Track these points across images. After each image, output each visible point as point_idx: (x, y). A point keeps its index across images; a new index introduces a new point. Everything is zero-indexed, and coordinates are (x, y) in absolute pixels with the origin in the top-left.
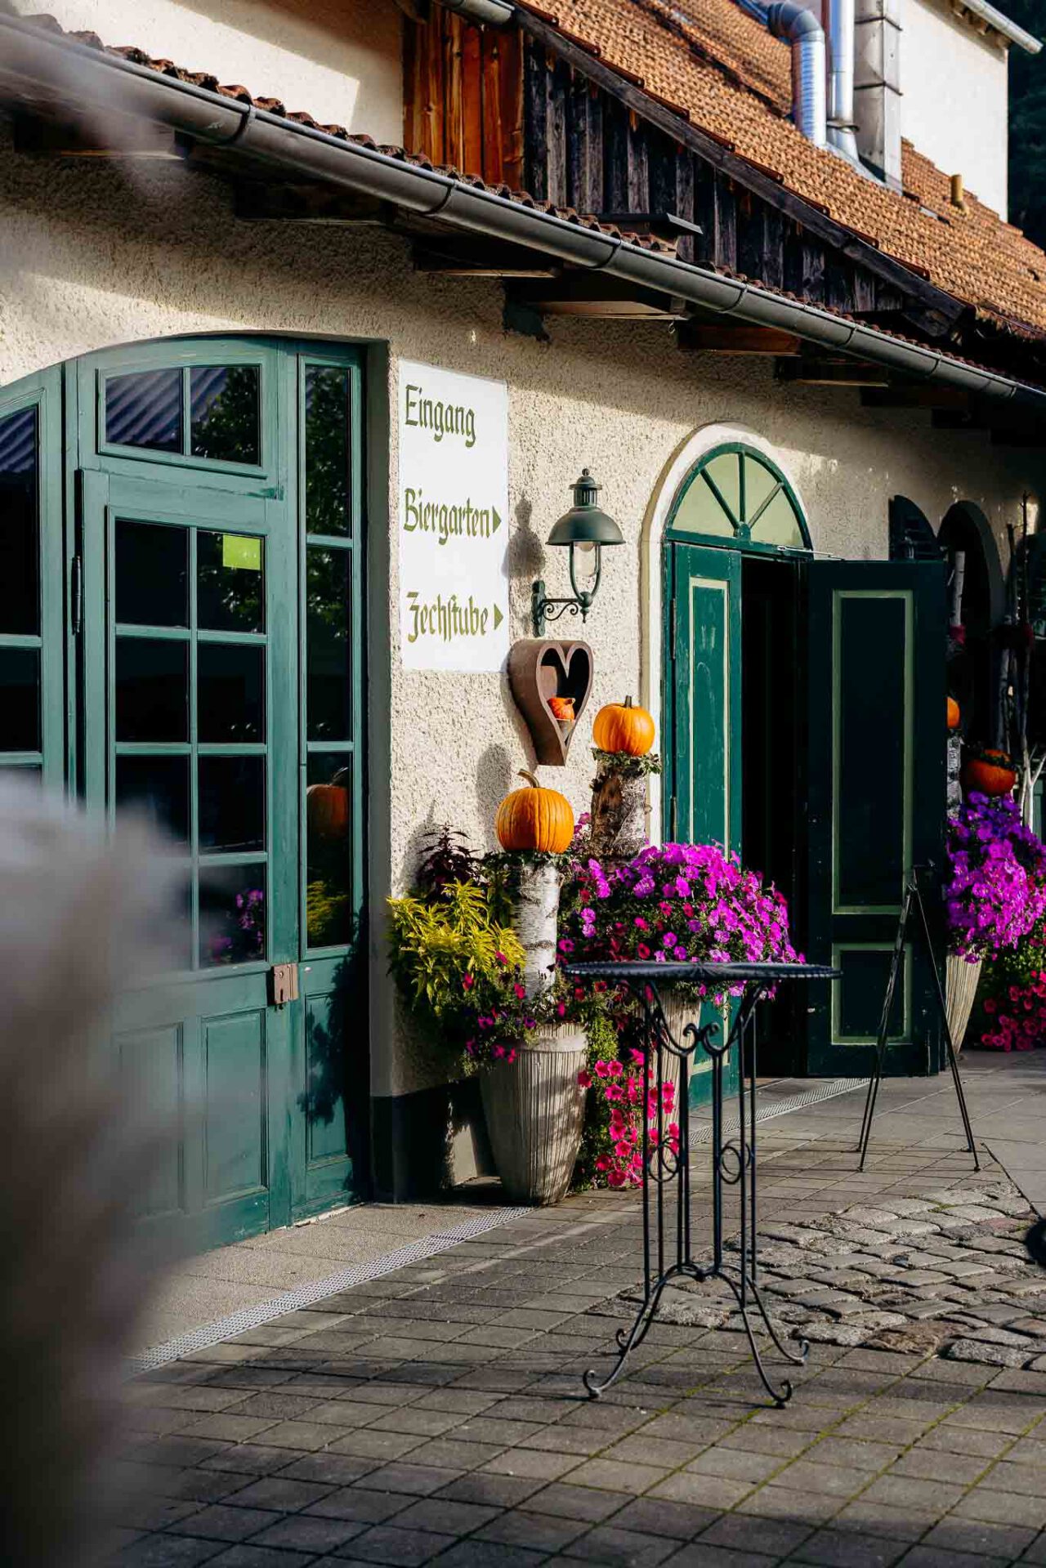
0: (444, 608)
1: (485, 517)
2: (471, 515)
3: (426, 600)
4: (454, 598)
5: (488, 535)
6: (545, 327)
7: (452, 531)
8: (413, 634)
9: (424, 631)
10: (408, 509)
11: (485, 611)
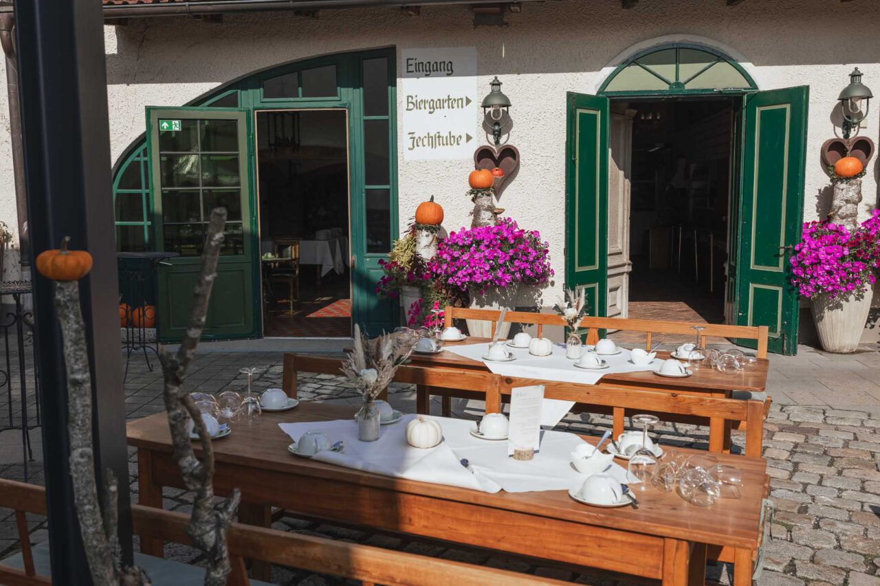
0: (432, 137)
1: (460, 101)
2: (450, 101)
3: (420, 133)
4: (439, 133)
5: (462, 107)
6: (505, 20)
7: (437, 108)
8: (412, 147)
9: (418, 146)
10: (408, 103)
11: (460, 137)
